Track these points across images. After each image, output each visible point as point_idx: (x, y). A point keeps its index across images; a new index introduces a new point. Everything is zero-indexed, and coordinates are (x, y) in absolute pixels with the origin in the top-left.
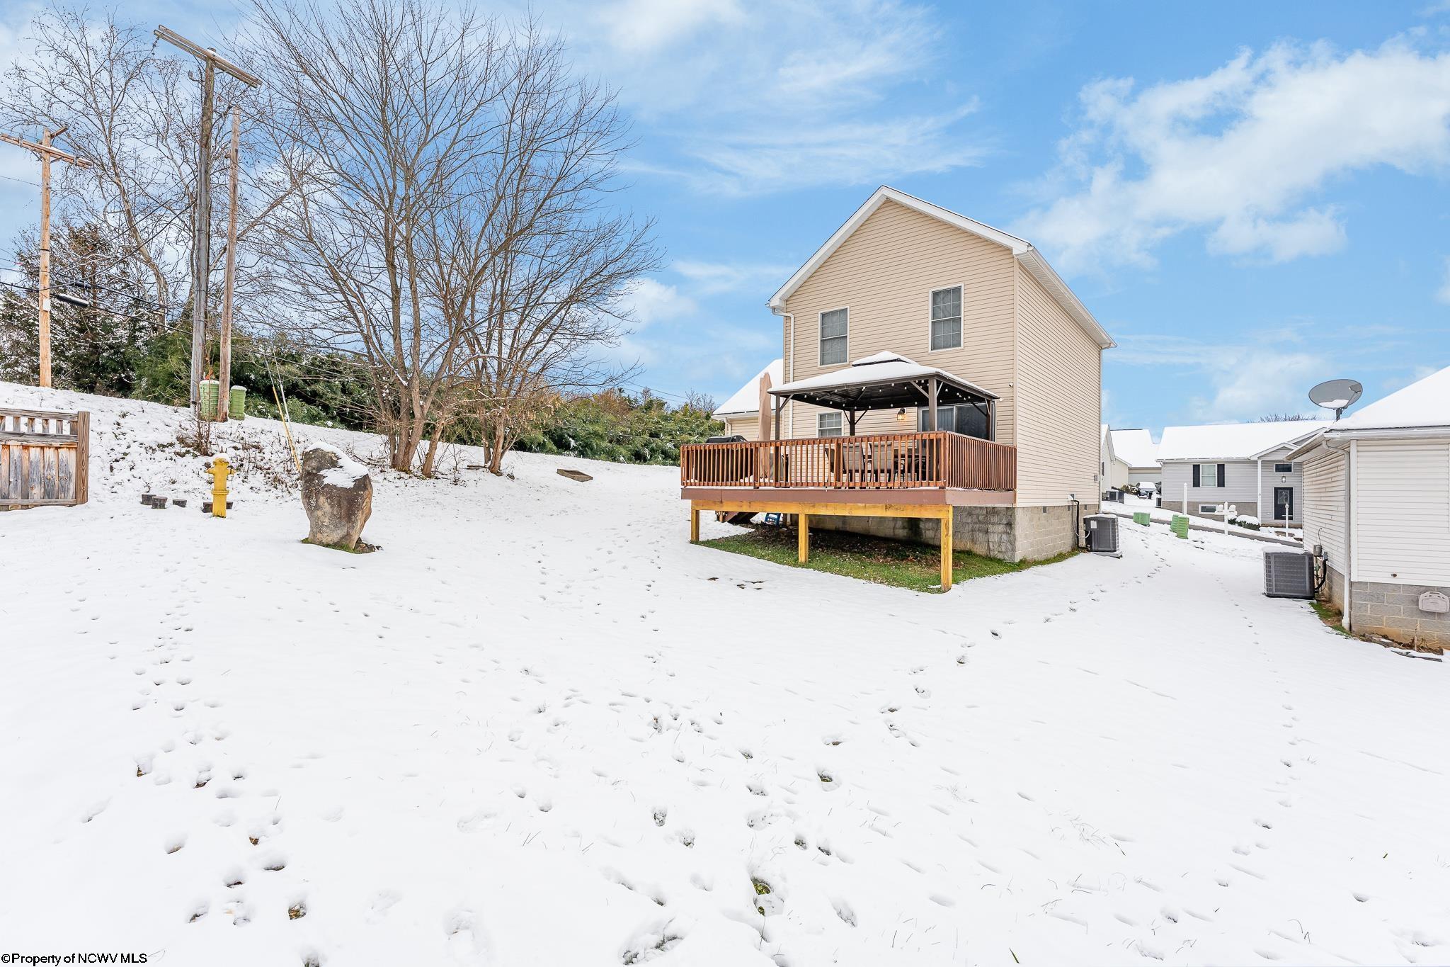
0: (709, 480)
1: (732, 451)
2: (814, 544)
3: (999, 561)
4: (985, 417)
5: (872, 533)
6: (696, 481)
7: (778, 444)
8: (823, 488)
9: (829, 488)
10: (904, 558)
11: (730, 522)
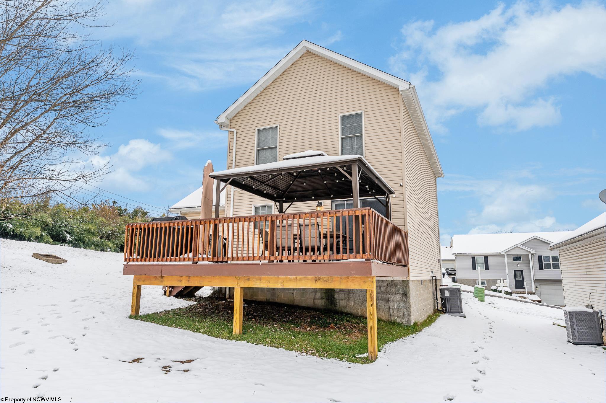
0: (151, 256)
1: (174, 229)
2: (247, 315)
3: (399, 324)
4: (384, 208)
5: (296, 303)
6: (139, 257)
7: (217, 222)
8: (258, 262)
9: (263, 262)
10: (326, 325)
11: (175, 296)
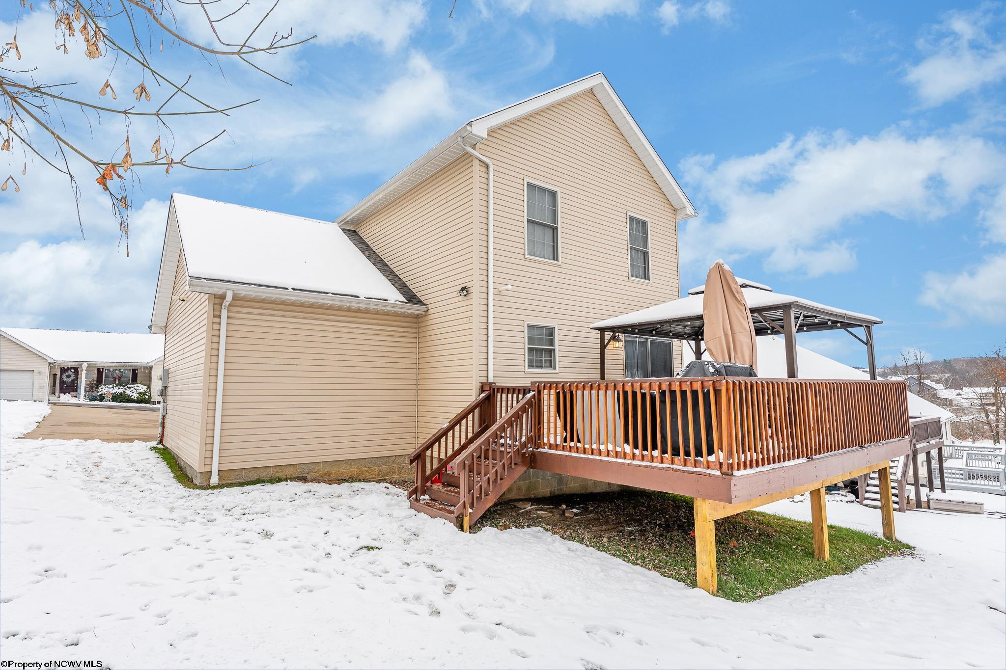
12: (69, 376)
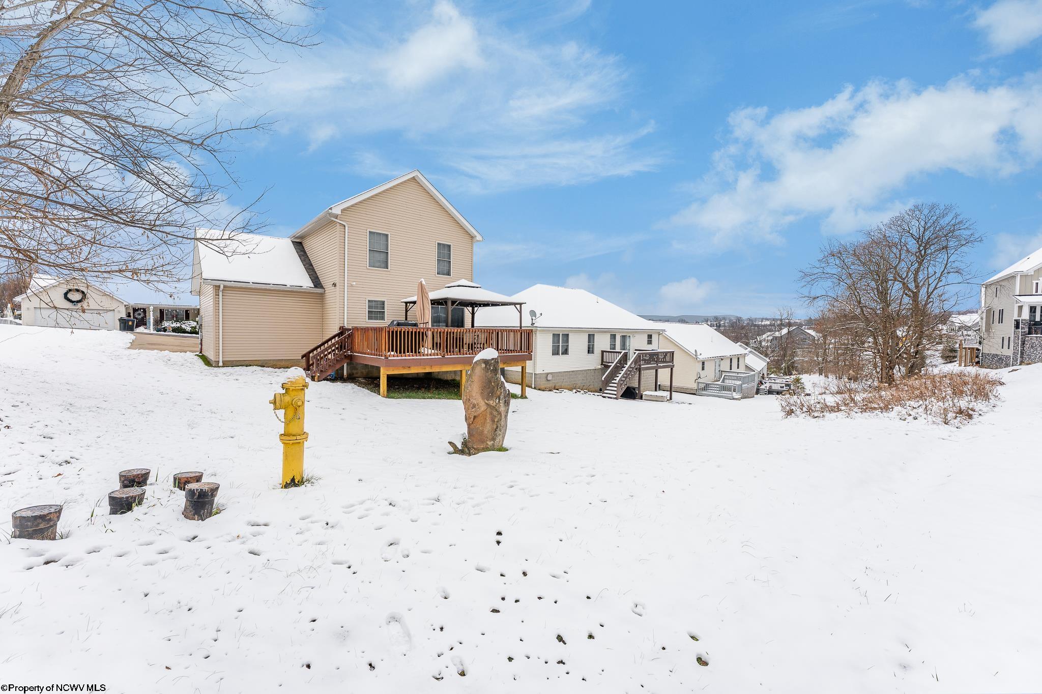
12: (139, 314)
